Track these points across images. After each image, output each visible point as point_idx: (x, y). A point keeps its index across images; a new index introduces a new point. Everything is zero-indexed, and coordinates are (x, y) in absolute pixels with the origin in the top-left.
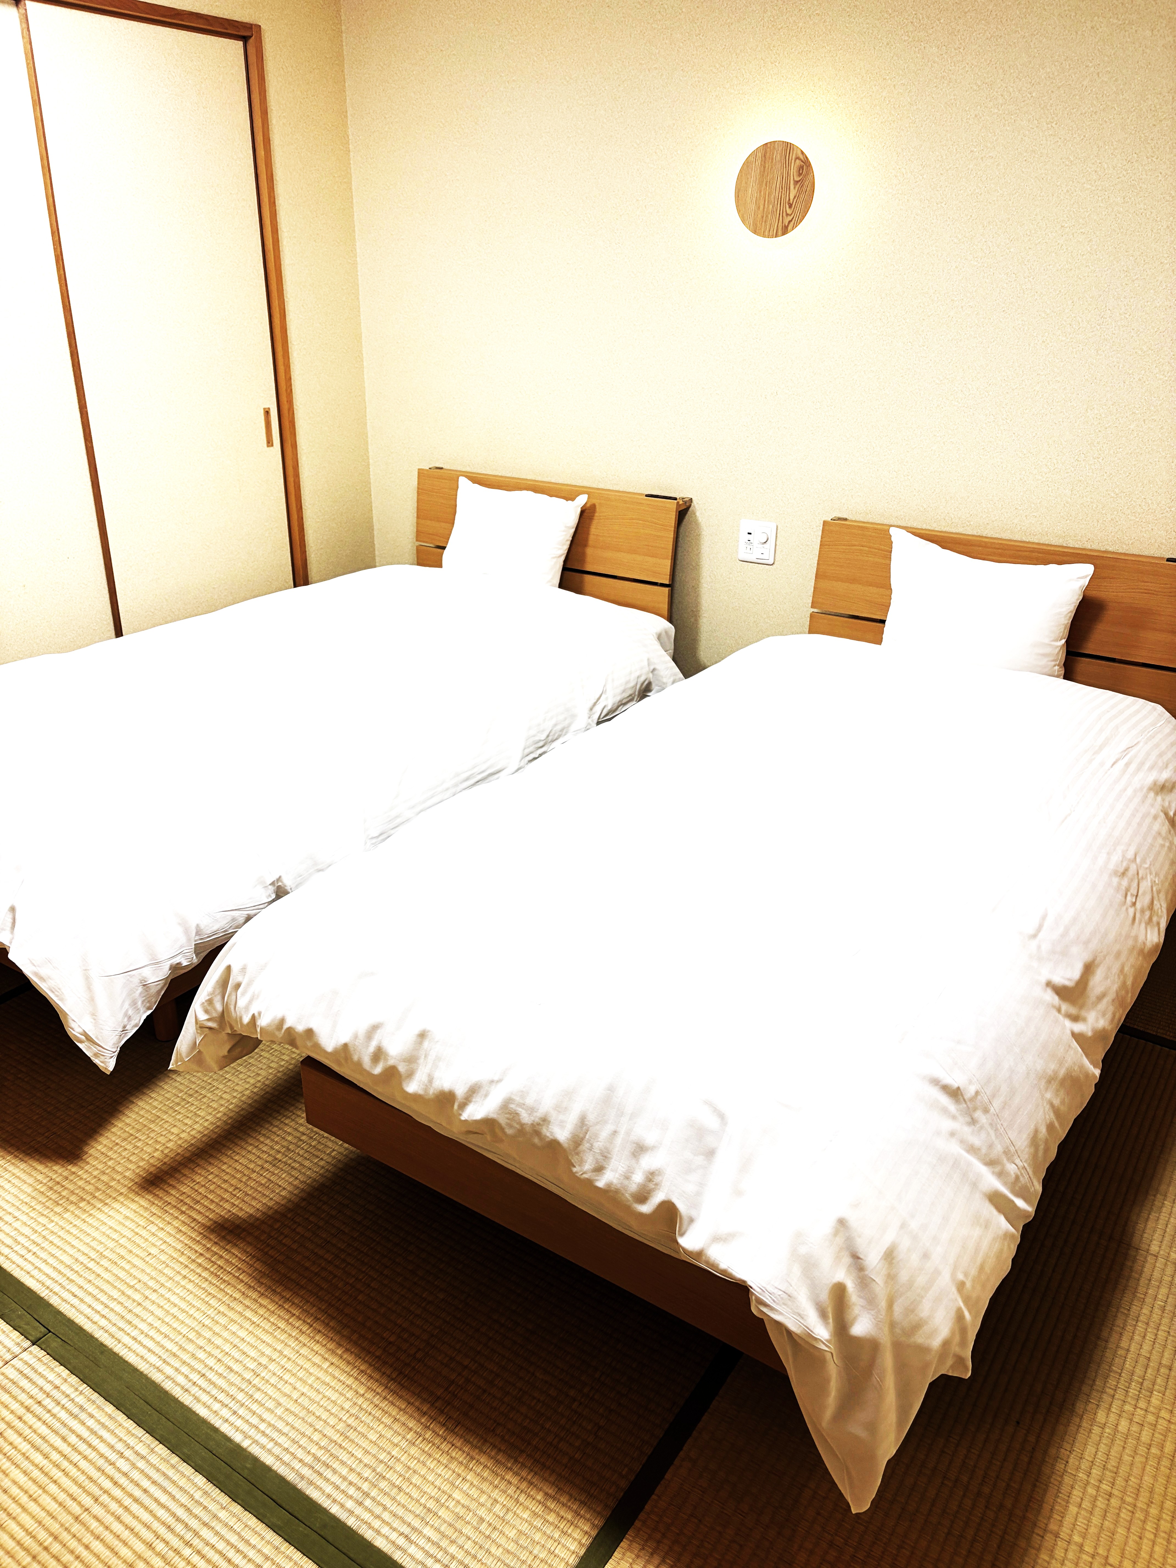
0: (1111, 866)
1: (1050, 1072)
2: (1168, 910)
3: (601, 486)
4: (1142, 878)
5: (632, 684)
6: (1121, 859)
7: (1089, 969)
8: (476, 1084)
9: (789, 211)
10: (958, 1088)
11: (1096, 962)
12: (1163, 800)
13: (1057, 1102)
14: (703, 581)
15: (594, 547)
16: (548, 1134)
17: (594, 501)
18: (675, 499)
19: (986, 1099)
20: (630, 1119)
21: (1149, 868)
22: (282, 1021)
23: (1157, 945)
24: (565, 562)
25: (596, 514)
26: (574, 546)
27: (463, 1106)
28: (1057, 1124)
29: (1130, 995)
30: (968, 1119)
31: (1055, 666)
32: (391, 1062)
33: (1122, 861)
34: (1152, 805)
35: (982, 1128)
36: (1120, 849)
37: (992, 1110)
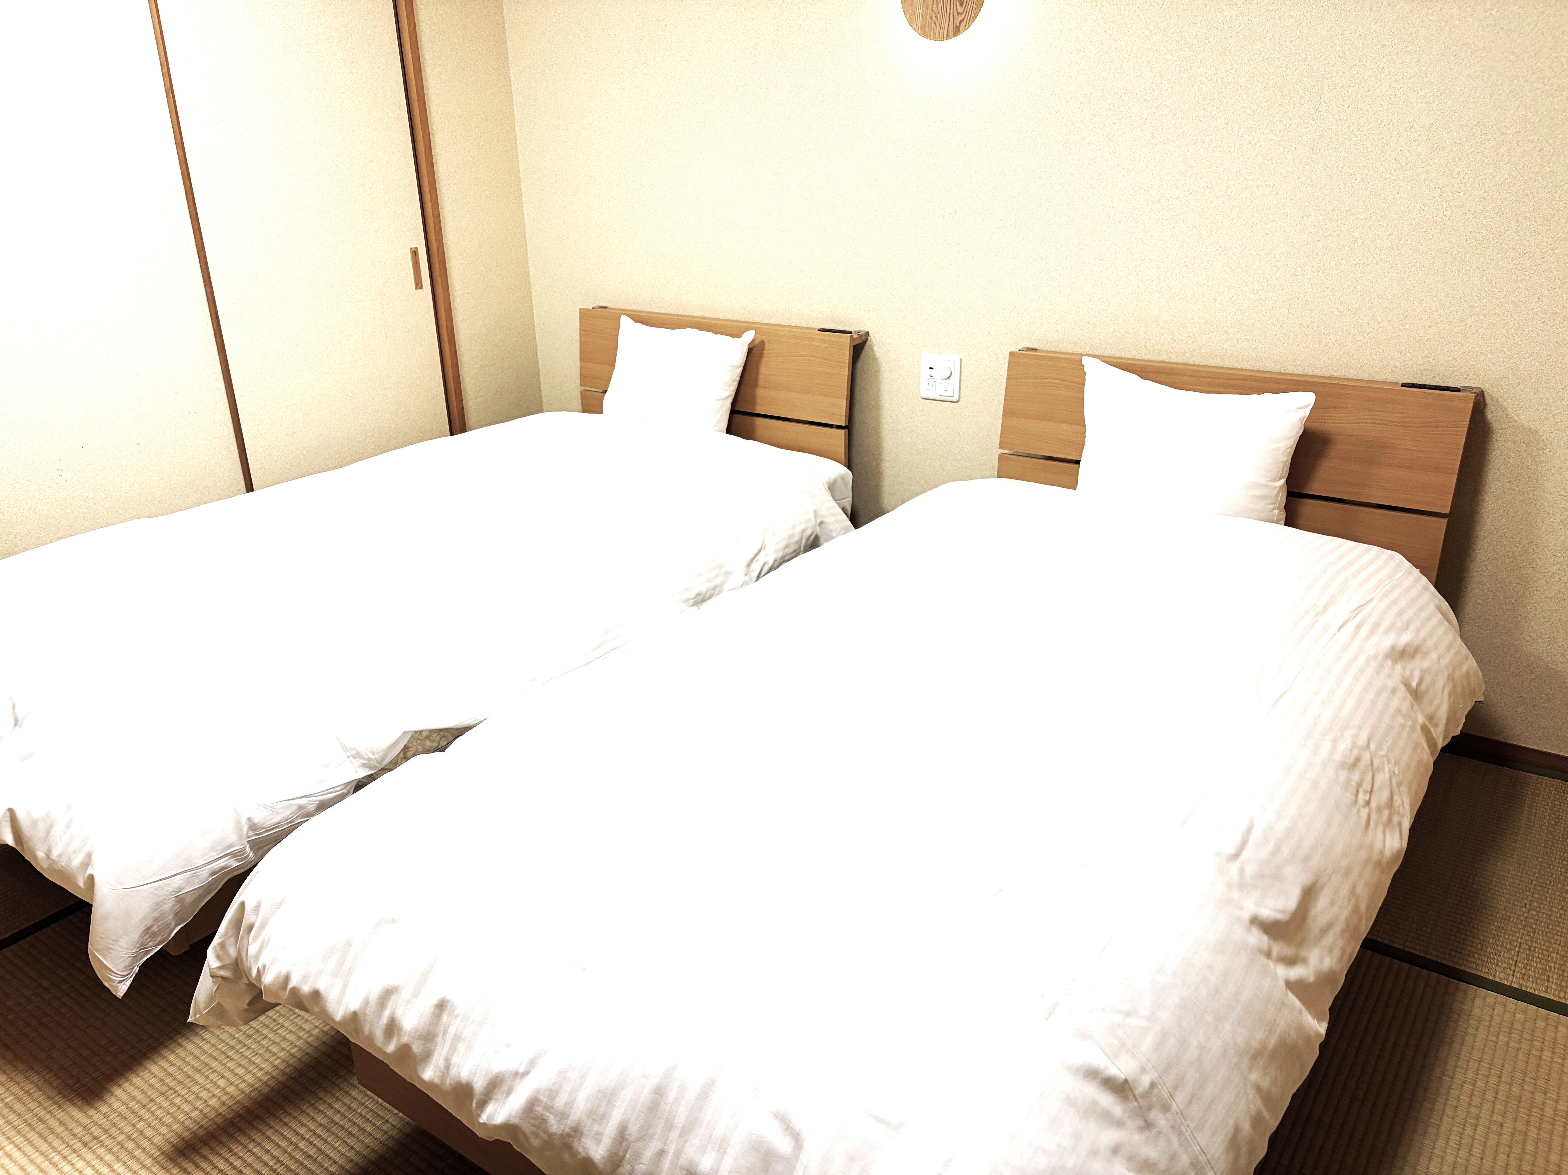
0: (1338, 757)
1: (1256, 1044)
2: (1411, 809)
3: (772, 321)
4: (1378, 769)
5: (796, 539)
6: (1350, 746)
7: (1309, 894)
8: (497, 1077)
9: (960, 10)
10: (1126, 1081)
11: (1318, 885)
12: (1404, 668)
13: (1265, 1083)
14: (883, 421)
15: (765, 387)
16: (580, 1150)
17: (762, 337)
18: (850, 333)
19: (1165, 1093)
20: (680, 1136)
21: (1387, 756)
22: (287, 979)
23: (1398, 852)
24: (734, 403)
25: (766, 352)
26: (743, 387)
27: (483, 1104)
28: (1266, 1114)
29: (1364, 921)
30: (1140, 1122)
31: (1274, 509)
32: (405, 1039)
33: (1351, 750)
34: (1390, 676)
35: (1159, 1133)
36: (1349, 733)
37: (1174, 1106)
